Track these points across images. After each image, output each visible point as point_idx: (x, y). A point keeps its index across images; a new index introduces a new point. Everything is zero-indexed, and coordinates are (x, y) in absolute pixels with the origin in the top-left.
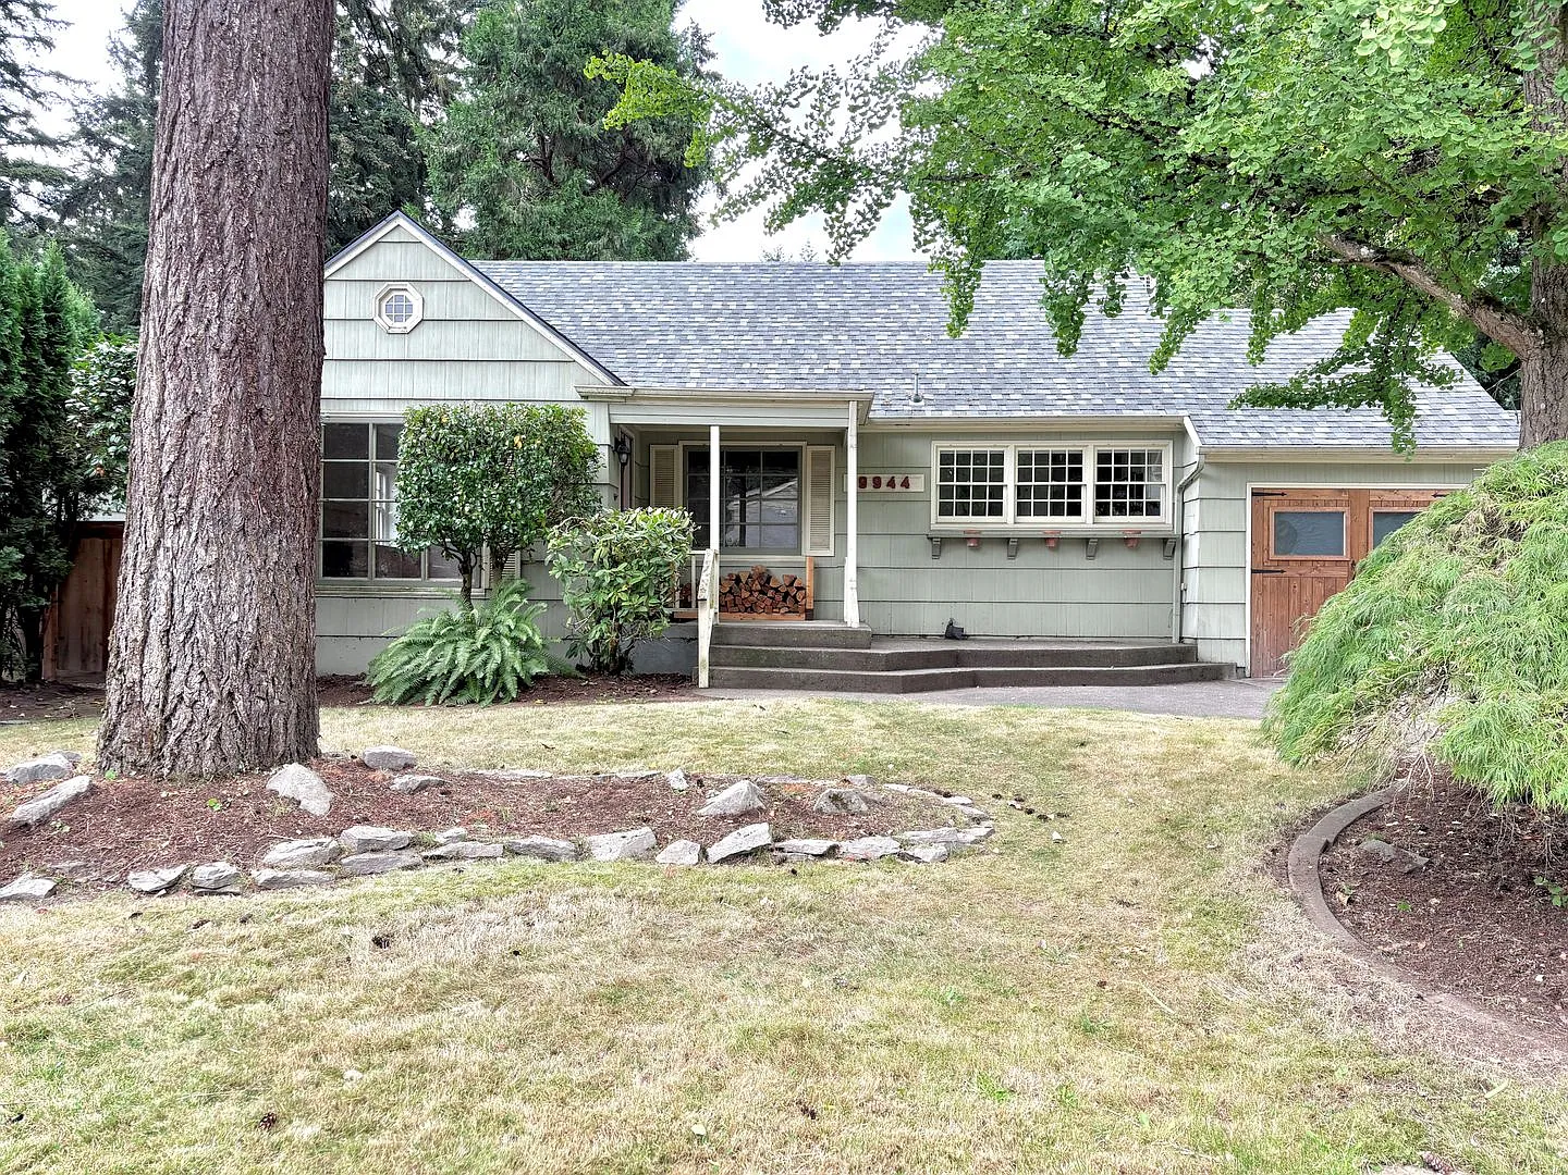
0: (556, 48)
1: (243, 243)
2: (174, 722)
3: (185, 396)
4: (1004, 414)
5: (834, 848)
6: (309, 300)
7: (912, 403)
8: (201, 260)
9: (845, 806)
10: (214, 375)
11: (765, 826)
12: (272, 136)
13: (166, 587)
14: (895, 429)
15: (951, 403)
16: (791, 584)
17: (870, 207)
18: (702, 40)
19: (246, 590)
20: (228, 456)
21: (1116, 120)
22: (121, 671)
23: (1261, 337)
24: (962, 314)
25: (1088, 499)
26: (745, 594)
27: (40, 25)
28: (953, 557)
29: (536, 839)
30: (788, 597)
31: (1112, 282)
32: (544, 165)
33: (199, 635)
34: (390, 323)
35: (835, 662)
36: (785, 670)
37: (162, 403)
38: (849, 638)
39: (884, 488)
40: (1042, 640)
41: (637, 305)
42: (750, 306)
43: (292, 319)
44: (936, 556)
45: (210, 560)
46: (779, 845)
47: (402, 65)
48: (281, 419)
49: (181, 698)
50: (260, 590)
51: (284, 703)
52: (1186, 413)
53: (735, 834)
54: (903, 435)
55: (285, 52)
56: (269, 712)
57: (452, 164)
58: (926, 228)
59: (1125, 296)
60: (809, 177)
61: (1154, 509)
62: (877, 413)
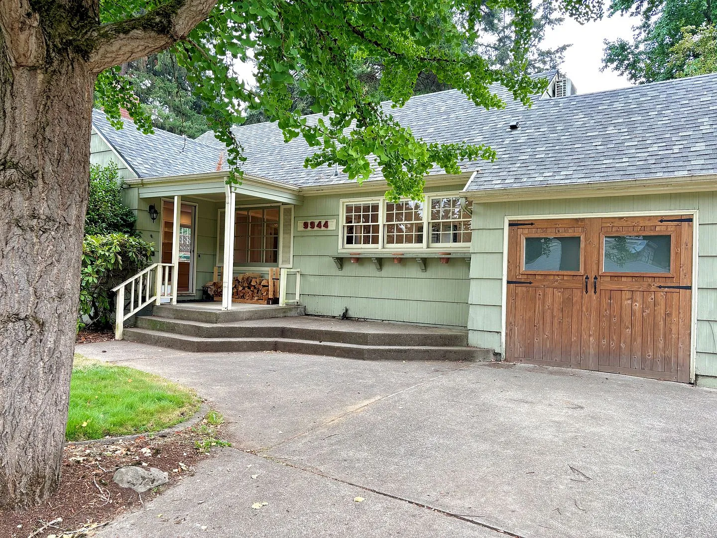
7: (332, 177)
16: (261, 284)
25: (425, 232)
39: (316, 228)
44: (339, 269)
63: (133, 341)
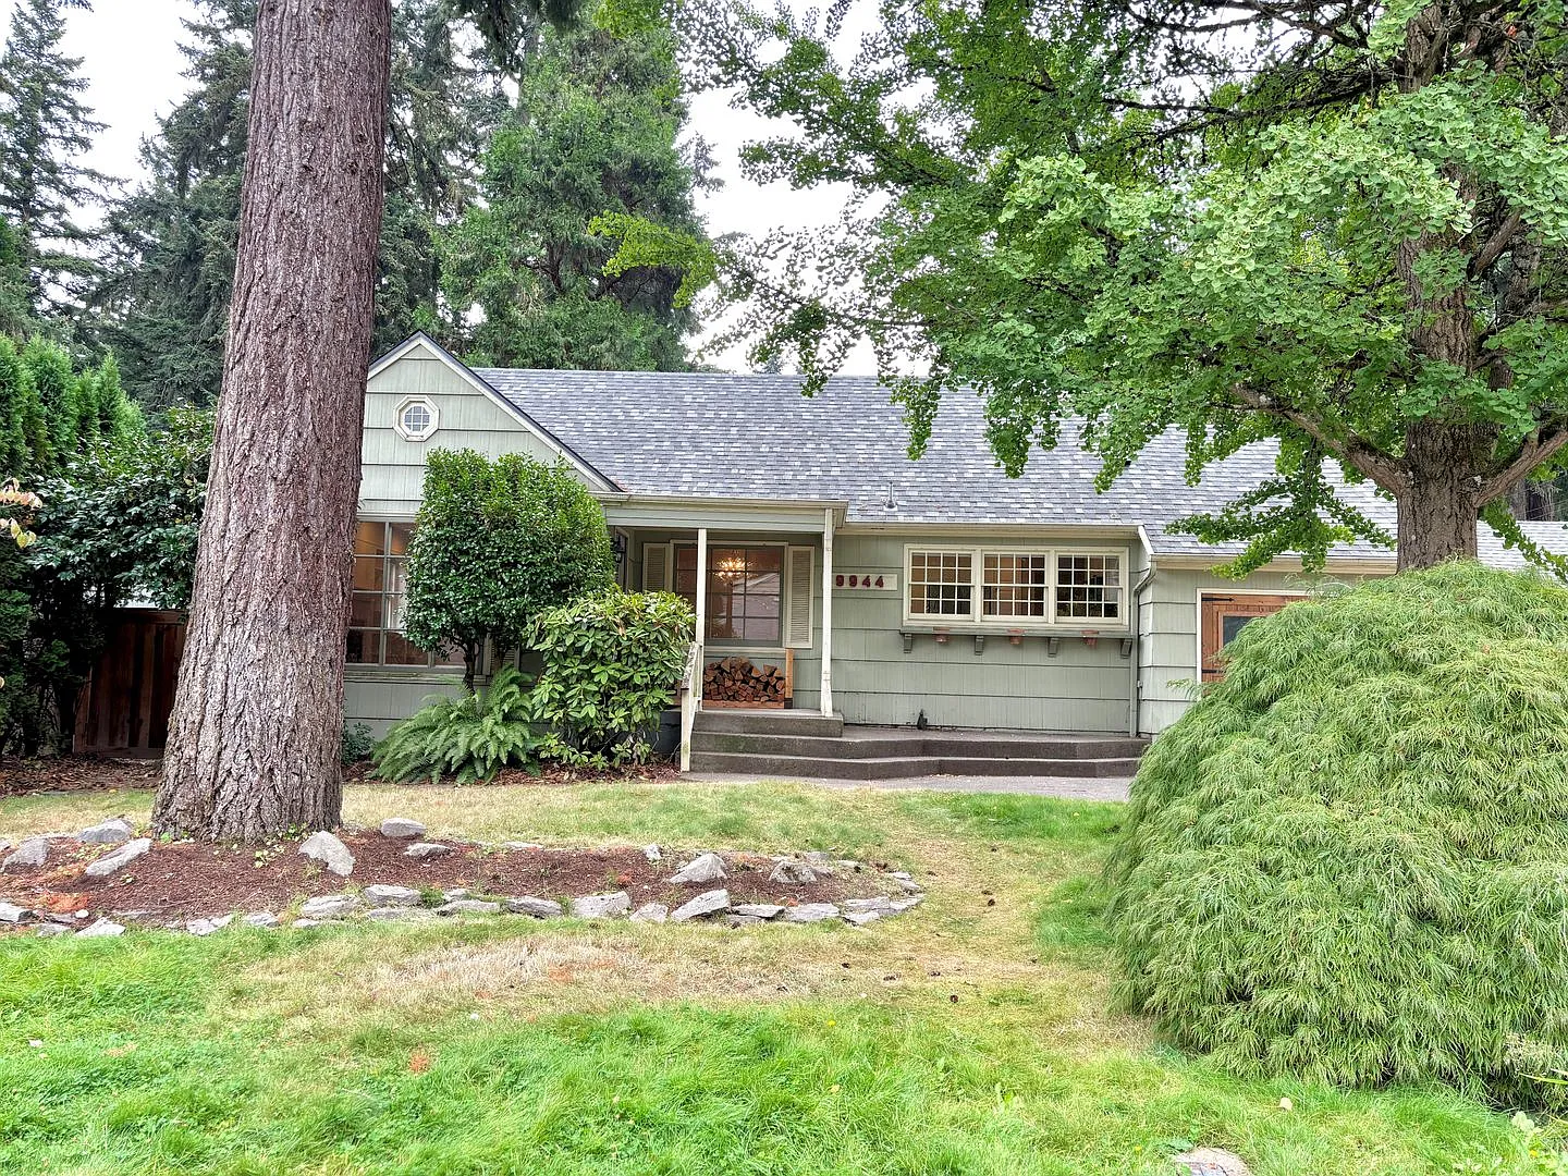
0: (567, 167)
1: (301, 391)
2: (223, 793)
3: (246, 516)
4: (971, 521)
5: (782, 912)
6: (351, 436)
7: (886, 509)
8: (266, 404)
9: (796, 877)
10: (271, 500)
11: (724, 892)
12: (328, 303)
13: (222, 678)
14: (870, 532)
15: (923, 510)
16: (771, 675)
17: (839, 347)
18: (707, 150)
19: (288, 681)
20: (279, 567)
21: (1047, 283)
22: (179, 748)
23: (1197, 459)
24: (920, 437)
25: (1050, 601)
26: (728, 683)
27: (78, 128)
28: (922, 652)
29: (527, 900)
30: (769, 687)
31: (1048, 420)
32: (553, 270)
33: (247, 719)
34: (408, 431)
35: (809, 750)
36: (760, 756)
37: (227, 522)
38: (823, 727)
39: (859, 586)
40: (1008, 731)
41: (635, 413)
42: (740, 415)
43: (337, 452)
44: (907, 650)
45: (260, 655)
46: (736, 908)
47: (421, 172)
48: (323, 536)
49: (229, 772)
50: (299, 680)
51: (315, 778)
52: (1141, 522)
53: (698, 898)
54: (878, 538)
55: (342, 235)
56: (302, 786)
57: (466, 270)
58: (889, 366)
59: (1059, 432)
60: (786, 319)
61: (1111, 611)
62: (853, 517)
63: (718, 771)
